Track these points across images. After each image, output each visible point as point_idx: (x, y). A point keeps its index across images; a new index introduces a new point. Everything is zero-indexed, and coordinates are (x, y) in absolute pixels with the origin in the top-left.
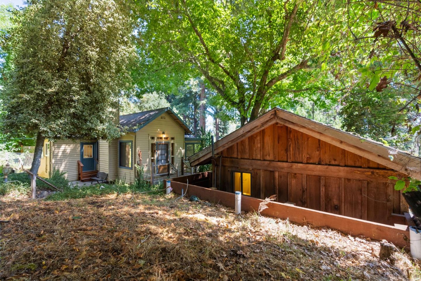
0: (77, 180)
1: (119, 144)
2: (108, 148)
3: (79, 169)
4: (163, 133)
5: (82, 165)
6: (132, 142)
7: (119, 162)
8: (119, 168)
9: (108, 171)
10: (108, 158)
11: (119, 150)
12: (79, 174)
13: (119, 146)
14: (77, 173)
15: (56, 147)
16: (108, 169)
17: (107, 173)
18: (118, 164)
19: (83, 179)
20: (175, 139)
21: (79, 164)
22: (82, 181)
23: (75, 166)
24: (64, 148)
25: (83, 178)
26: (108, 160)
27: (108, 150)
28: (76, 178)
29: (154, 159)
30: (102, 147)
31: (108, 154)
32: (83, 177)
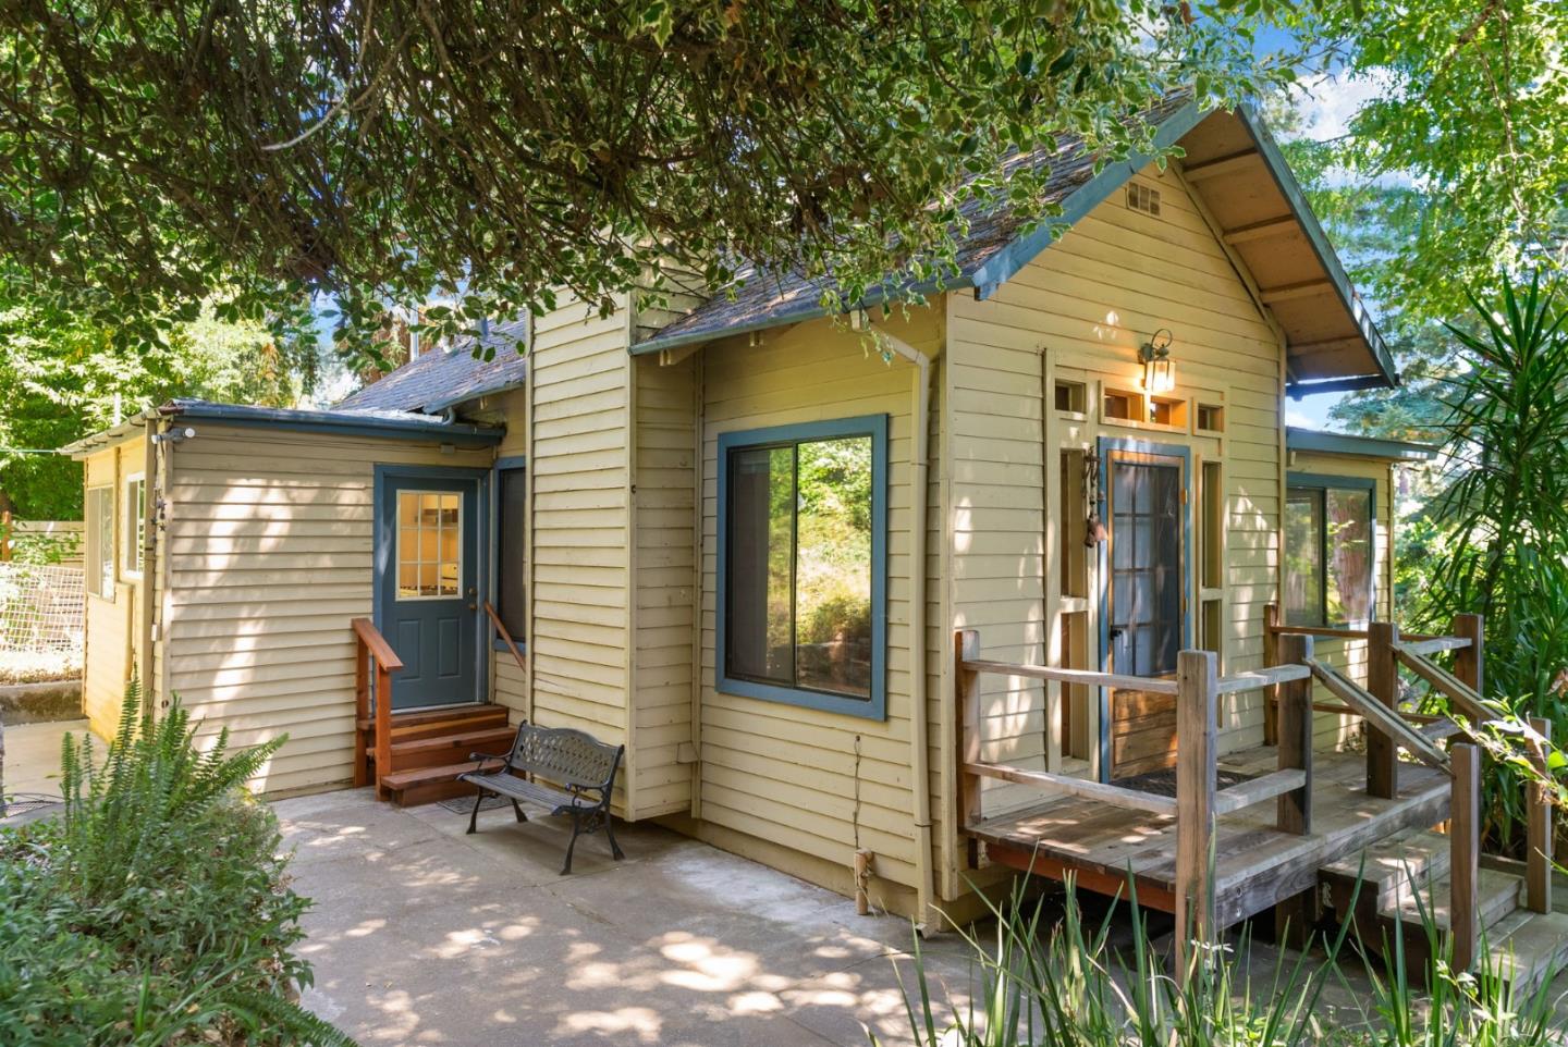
0: (349, 784)
1: (713, 470)
2: (623, 498)
3: (361, 691)
4: (1149, 354)
5: (387, 657)
6: (880, 430)
7: (712, 640)
8: (711, 696)
9: (621, 719)
10: (622, 598)
11: (713, 526)
12: (366, 736)
13: (713, 489)
14: (351, 725)
15: (187, 496)
16: (620, 698)
17: (614, 739)
18: (711, 658)
19: (397, 780)
20: (1227, 416)
21: (361, 647)
22: (390, 795)
23: (335, 667)
24: (245, 512)
25: (396, 769)
26: (622, 618)
27: (623, 519)
28: (336, 762)
29: (1080, 616)
30: (557, 502)
31: (623, 559)
32: (401, 762)
